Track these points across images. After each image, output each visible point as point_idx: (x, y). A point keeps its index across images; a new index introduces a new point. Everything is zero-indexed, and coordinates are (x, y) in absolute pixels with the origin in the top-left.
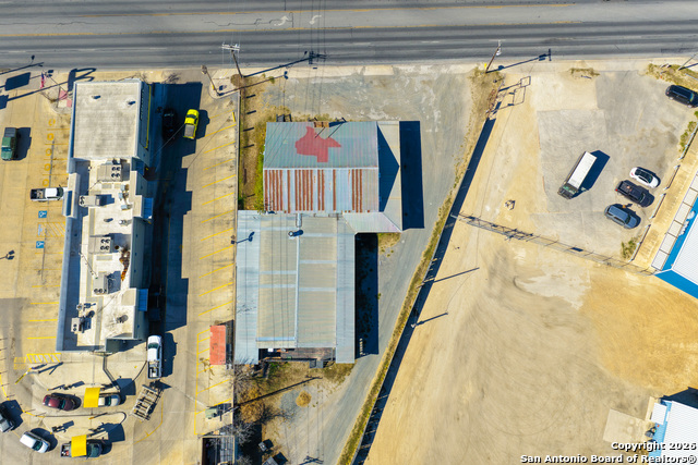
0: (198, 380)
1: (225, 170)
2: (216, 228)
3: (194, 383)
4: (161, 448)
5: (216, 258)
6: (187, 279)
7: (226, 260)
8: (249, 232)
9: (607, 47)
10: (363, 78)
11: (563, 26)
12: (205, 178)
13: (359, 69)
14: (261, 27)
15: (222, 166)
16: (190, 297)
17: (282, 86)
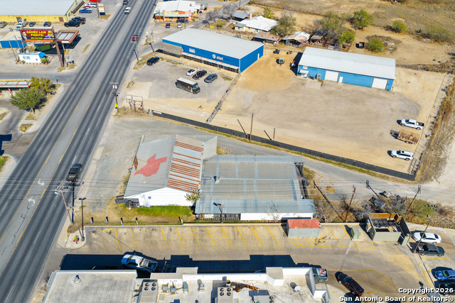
0: (332, 246)
1: (155, 234)
2: (205, 237)
3: (336, 249)
4: (395, 271)
5: (232, 237)
6: (251, 256)
7: (233, 231)
8: (213, 206)
9: (120, 74)
10: (101, 160)
11: (100, 89)
12: (160, 247)
13: (93, 161)
14: (30, 214)
15: (151, 236)
16: (265, 253)
17: (91, 201)
